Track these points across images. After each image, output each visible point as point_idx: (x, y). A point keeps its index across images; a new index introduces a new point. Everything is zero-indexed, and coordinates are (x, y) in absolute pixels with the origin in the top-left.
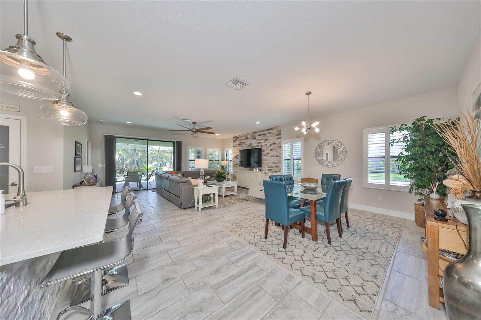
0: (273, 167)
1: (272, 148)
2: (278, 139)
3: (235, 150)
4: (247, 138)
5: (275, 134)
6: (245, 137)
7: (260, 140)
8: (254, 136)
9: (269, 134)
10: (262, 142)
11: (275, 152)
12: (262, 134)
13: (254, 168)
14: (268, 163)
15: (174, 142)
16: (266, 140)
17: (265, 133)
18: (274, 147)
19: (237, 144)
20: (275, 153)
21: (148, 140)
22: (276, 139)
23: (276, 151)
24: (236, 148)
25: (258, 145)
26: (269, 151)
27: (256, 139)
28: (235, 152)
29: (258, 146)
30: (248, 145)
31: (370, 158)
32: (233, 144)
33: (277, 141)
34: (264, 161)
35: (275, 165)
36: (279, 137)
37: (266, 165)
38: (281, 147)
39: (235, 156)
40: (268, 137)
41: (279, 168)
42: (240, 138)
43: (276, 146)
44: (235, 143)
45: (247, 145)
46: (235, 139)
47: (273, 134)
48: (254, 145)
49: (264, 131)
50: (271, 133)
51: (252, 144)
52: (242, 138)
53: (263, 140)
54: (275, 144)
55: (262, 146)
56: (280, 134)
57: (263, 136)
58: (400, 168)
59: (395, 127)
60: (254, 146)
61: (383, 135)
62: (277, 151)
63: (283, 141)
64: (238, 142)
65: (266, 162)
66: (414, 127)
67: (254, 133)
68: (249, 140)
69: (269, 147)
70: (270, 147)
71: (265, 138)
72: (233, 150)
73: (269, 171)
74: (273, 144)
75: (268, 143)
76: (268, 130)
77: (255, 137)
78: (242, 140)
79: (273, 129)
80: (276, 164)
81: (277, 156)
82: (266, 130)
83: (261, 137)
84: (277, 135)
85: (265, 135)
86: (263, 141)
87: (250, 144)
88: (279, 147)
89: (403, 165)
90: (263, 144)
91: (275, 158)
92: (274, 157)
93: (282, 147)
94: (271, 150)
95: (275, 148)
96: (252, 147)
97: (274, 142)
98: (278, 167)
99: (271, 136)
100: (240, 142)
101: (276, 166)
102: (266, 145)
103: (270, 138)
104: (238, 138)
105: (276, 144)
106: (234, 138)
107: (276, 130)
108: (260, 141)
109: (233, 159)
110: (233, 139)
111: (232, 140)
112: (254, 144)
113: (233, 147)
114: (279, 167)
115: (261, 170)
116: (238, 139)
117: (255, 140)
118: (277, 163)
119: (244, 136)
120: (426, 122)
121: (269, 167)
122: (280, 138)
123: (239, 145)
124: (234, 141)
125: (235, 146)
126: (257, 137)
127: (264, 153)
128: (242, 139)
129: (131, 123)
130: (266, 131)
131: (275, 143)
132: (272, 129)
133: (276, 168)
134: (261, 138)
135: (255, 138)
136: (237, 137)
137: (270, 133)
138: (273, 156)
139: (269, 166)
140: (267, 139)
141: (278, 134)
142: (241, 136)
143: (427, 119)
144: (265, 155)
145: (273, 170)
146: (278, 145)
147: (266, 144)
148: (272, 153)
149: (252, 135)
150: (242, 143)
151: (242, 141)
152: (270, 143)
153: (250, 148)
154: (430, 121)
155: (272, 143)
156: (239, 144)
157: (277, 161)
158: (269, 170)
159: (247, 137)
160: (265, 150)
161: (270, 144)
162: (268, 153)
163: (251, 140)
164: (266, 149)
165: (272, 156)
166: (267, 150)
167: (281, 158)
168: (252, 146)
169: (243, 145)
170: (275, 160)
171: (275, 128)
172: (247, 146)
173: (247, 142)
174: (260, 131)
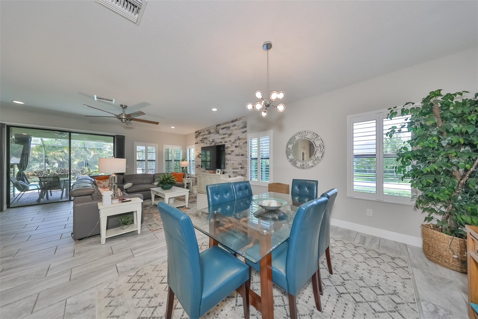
0: (238, 169)
1: (237, 144)
2: (243, 133)
3: (197, 148)
4: (210, 133)
5: (240, 127)
6: (208, 132)
7: (224, 135)
8: (218, 130)
9: (233, 127)
10: (225, 137)
11: (240, 149)
12: (226, 127)
13: (216, 170)
14: (233, 164)
15: (114, 136)
17: (229, 126)
18: (239, 143)
19: (199, 140)
20: (241, 151)
21: (70, 132)
22: (241, 133)
24: (199, 145)
25: (221, 140)
26: (233, 148)
27: (220, 133)
28: (197, 150)
29: (221, 142)
30: (211, 141)
31: (355, 156)
32: (195, 141)
33: (242, 136)
34: (228, 161)
35: (240, 166)
36: (244, 130)
37: (230, 167)
38: (246, 142)
39: (197, 155)
40: (232, 130)
41: (244, 170)
42: (202, 132)
43: (241, 142)
44: (198, 138)
46: (197, 134)
47: (238, 127)
48: (217, 142)
49: (228, 123)
51: (215, 140)
52: (205, 133)
53: (227, 135)
54: (240, 139)
55: (226, 142)
56: (245, 127)
58: (397, 170)
59: (396, 107)
61: (373, 124)
62: (243, 148)
63: (249, 135)
64: (200, 138)
65: (230, 162)
66: (424, 107)
67: (217, 126)
68: (212, 135)
69: (234, 142)
70: (235, 143)
71: (229, 132)
73: (233, 174)
74: (237, 139)
75: (232, 138)
76: (233, 122)
78: (205, 134)
79: (238, 120)
80: (241, 164)
81: (242, 155)
82: (231, 122)
83: (225, 131)
84: (242, 128)
85: (228, 128)
86: (226, 136)
87: (213, 139)
88: (244, 143)
89: (401, 167)
90: (227, 140)
91: (241, 157)
92: (239, 156)
93: (248, 143)
94: (236, 147)
95: (241, 144)
96: (215, 144)
97: (239, 137)
98: (243, 169)
99: (235, 129)
100: (202, 137)
101: (241, 168)
102: (231, 141)
103: (235, 132)
105: (241, 140)
106: (196, 132)
107: (241, 121)
108: (224, 136)
109: (196, 158)
111: (194, 135)
112: (217, 139)
113: (196, 143)
115: (224, 173)
116: (201, 134)
117: (219, 135)
118: (243, 163)
119: (207, 130)
120: (442, 99)
121: (233, 169)
122: (246, 131)
124: (196, 137)
126: (221, 132)
127: (227, 151)
129: (23, 103)
131: (240, 138)
132: (236, 120)
133: (242, 170)
134: (224, 133)
135: (218, 132)
136: (199, 131)
137: (235, 125)
139: (233, 168)
140: (232, 134)
141: (243, 126)
142: (204, 130)
143: (444, 93)
144: (229, 154)
145: (237, 172)
146: (244, 141)
147: (230, 139)
148: (237, 151)
149: (215, 128)
150: (205, 138)
151: (205, 137)
152: (235, 138)
153: (213, 144)
154: (450, 96)
155: (237, 138)
156: (201, 141)
157: (243, 161)
158: (234, 172)
160: (230, 147)
161: (235, 140)
162: (232, 151)
163: (214, 135)
164: (230, 145)
165: (237, 155)
166: (232, 147)
167: (247, 157)
168: (215, 142)
169: (206, 142)
170: (240, 159)
171: (240, 119)
173: (210, 137)
174: (224, 124)
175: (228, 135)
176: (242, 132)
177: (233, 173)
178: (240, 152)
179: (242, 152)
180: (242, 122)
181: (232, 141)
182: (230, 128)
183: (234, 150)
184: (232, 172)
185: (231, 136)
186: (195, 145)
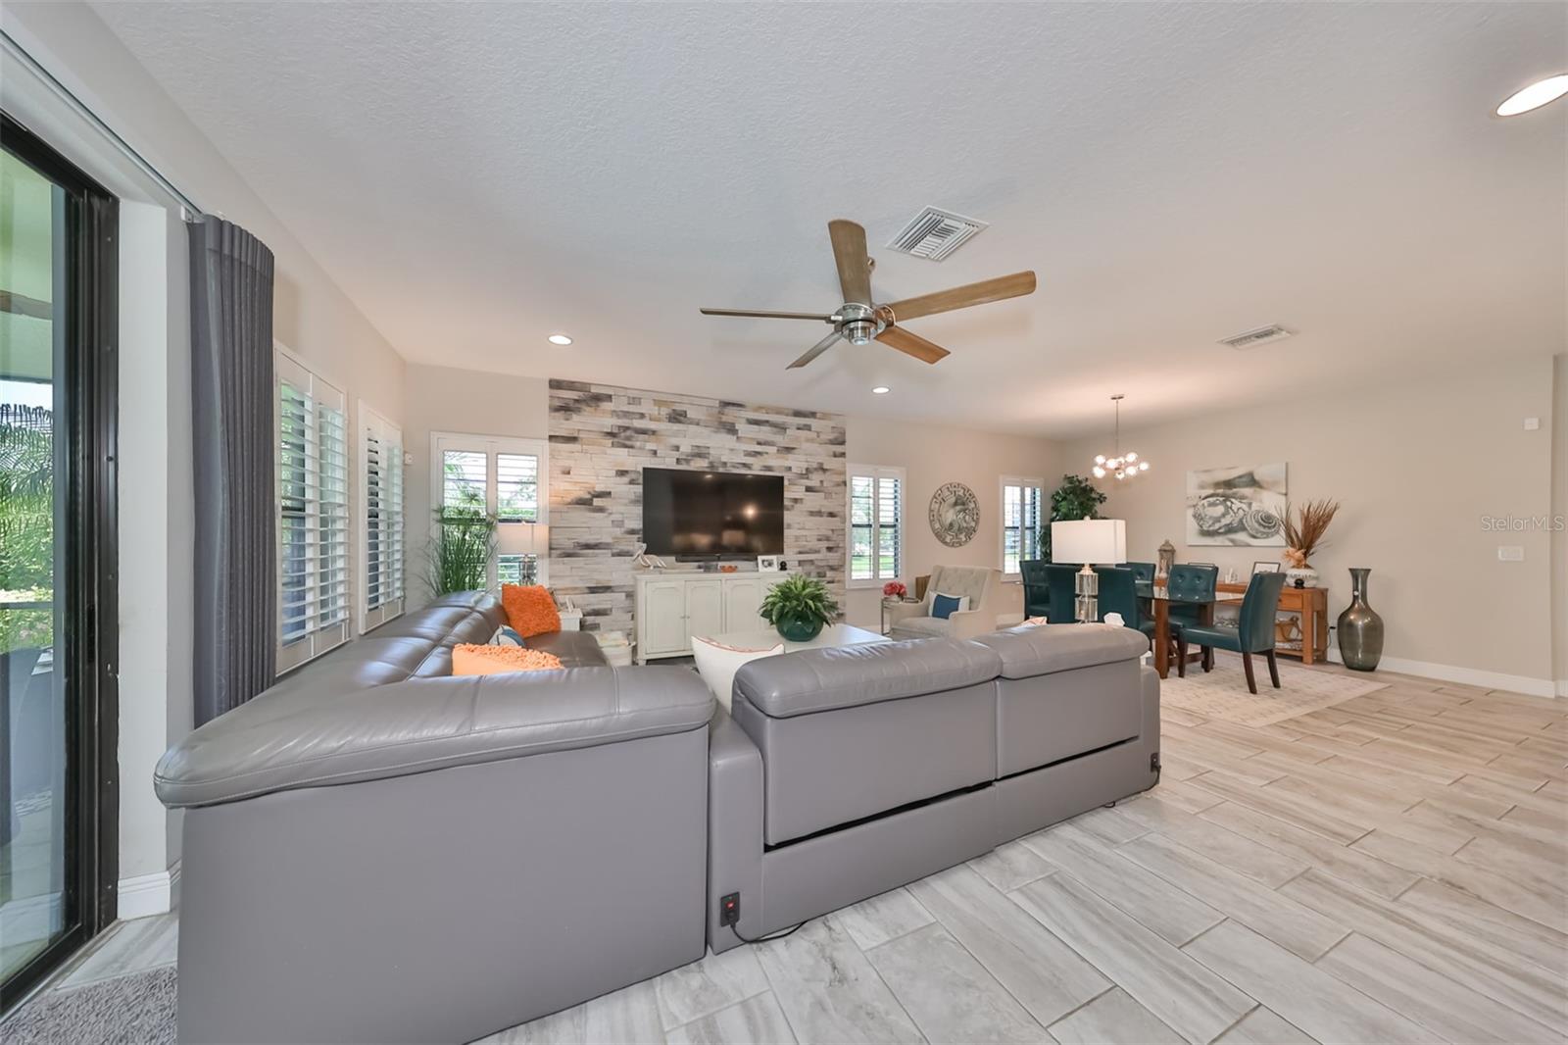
0: (817, 552)
1: (814, 481)
2: (835, 456)
4: (677, 417)
5: (823, 436)
6: (666, 410)
7: (759, 443)
8: (724, 418)
9: (798, 429)
10: (767, 453)
11: (826, 498)
12: (767, 422)
14: (796, 538)
16: (789, 450)
17: (784, 423)
18: (822, 482)
19: (592, 429)
20: (825, 502)
22: (829, 456)
23: (828, 495)
24: (584, 453)
27: (740, 435)
28: (564, 472)
29: (745, 465)
30: (686, 448)
31: (1006, 528)
32: (547, 424)
33: (832, 463)
35: (826, 544)
36: (839, 449)
38: (845, 483)
39: (571, 495)
41: (839, 554)
42: (619, 404)
43: (829, 480)
44: (575, 417)
45: (677, 448)
46: (568, 395)
47: (818, 437)
48: (724, 459)
49: (779, 412)
50: (810, 430)
51: (711, 451)
52: (641, 409)
53: (776, 448)
54: (824, 470)
56: (843, 443)
57: (775, 429)
60: (725, 464)
61: (1018, 490)
62: (833, 495)
63: (849, 468)
67: (726, 404)
68: (692, 428)
69: (802, 476)
70: (807, 478)
71: (782, 440)
72: (552, 456)
73: (800, 568)
74: (816, 469)
75: (797, 463)
76: (797, 414)
77: (733, 425)
78: (642, 416)
79: (818, 415)
80: (828, 539)
81: (832, 515)
82: (791, 412)
83: (764, 433)
85: (782, 428)
86: (772, 450)
87: (700, 447)
88: (838, 485)
91: (825, 519)
92: (822, 516)
93: (848, 485)
94: (809, 489)
95: (825, 484)
97: (822, 464)
98: (836, 552)
99: (807, 440)
100: (618, 422)
101: (829, 549)
102: (790, 469)
103: (806, 446)
104: (609, 398)
105: (828, 473)
106: (559, 385)
107: (829, 423)
108: (759, 448)
109: (557, 510)
110: (546, 391)
112: (730, 454)
113: (551, 438)
114: (841, 551)
115: (783, 567)
116: (606, 406)
117: (735, 438)
118: (834, 537)
119: (658, 403)
121: (800, 553)
122: (843, 455)
123: (618, 437)
124: (565, 409)
125: (572, 439)
126: (742, 428)
128: (632, 409)
130: (787, 415)
131: (825, 467)
132: (813, 415)
133: (829, 555)
134: (762, 437)
135: (731, 430)
136: (594, 390)
137: (808, 428)
138: (819, 513)
139: (801, 550)
140: (793, 449)
141: (836, 439)
142: (635, 394)
145: (816, 562)
146: (839, 479)
147: (787, 464)
148: (813, 501)
150: (643, 432)
151: (638, 424)
152: (805, 465)
155: (815, 466)
156: (611, 434)
157: (833, 530)
158: (800, 563)
159: (684, 414)
161: (807, 469)
162: (796, 500)
163: (706, 431)
165: (812, 514)
167: (844, 521)
168: (711, 459)
169: (651, 446)
170: (824, 525)
171: (825, 416)
172: (676, 454)
173: (676, 434)
174: (759, 409)
175: (778, 450)
176: (832, 454)
177: (800, 565)
178: (822, 506)
179: (828, 506)
180: (833, 427)
181: (794, 470)
182: (785, 429)
183: (801, 499)
184: (797, 563)
185: (790, 455)
186: (546, 443)
